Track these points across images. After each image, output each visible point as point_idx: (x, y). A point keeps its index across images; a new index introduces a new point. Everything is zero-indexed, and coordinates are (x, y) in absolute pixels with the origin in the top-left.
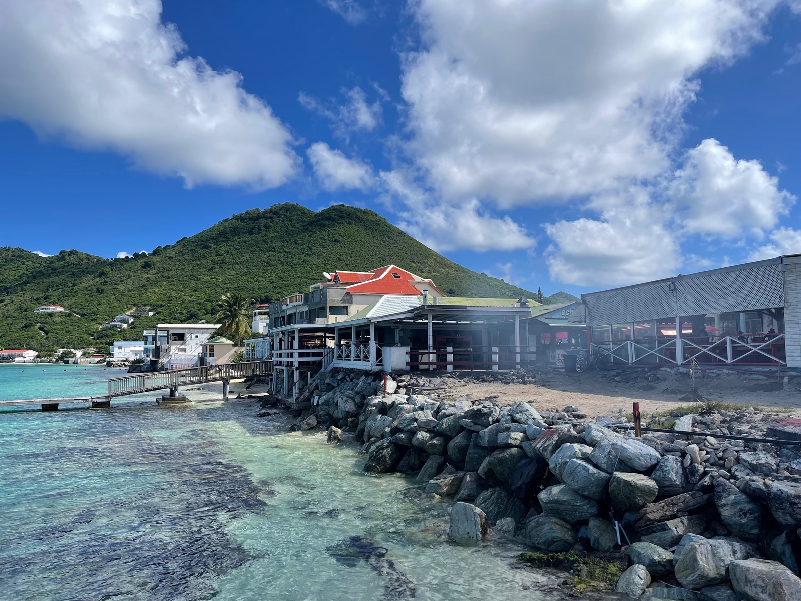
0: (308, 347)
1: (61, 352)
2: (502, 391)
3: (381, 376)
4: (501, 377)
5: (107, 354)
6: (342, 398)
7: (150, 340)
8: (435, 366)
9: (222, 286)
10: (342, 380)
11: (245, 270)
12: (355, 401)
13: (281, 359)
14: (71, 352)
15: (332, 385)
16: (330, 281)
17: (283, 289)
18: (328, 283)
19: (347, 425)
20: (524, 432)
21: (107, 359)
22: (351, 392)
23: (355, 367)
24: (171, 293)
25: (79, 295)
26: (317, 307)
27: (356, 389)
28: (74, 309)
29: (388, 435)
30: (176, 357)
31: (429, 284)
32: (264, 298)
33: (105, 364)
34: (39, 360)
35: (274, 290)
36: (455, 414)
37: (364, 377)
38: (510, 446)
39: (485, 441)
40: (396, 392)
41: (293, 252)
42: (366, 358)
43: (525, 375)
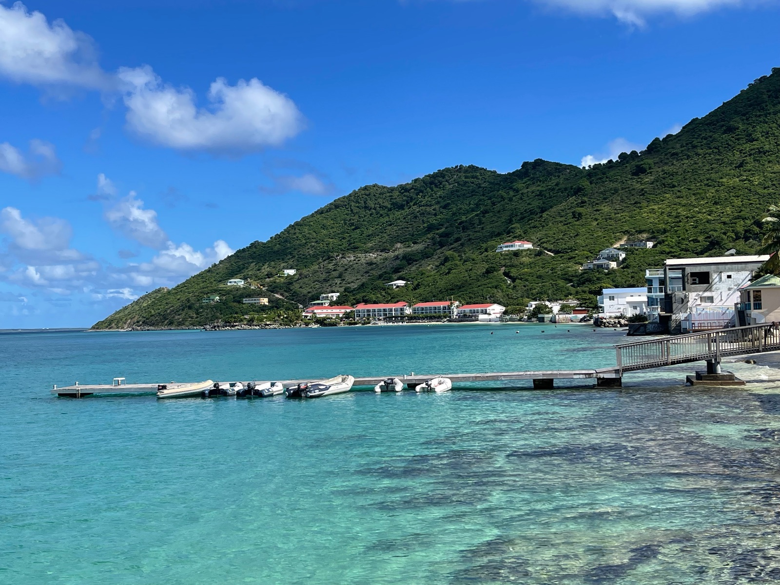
1: (534, 306)
5: (594, 308)
7: (656, 285)
14: (546, 306)
21: (595, 315)
24: (679, 211)
25: (551, 224)
28: (545, 245)
30: (699, 311)
33: (592, 322)
34: (508, 317)
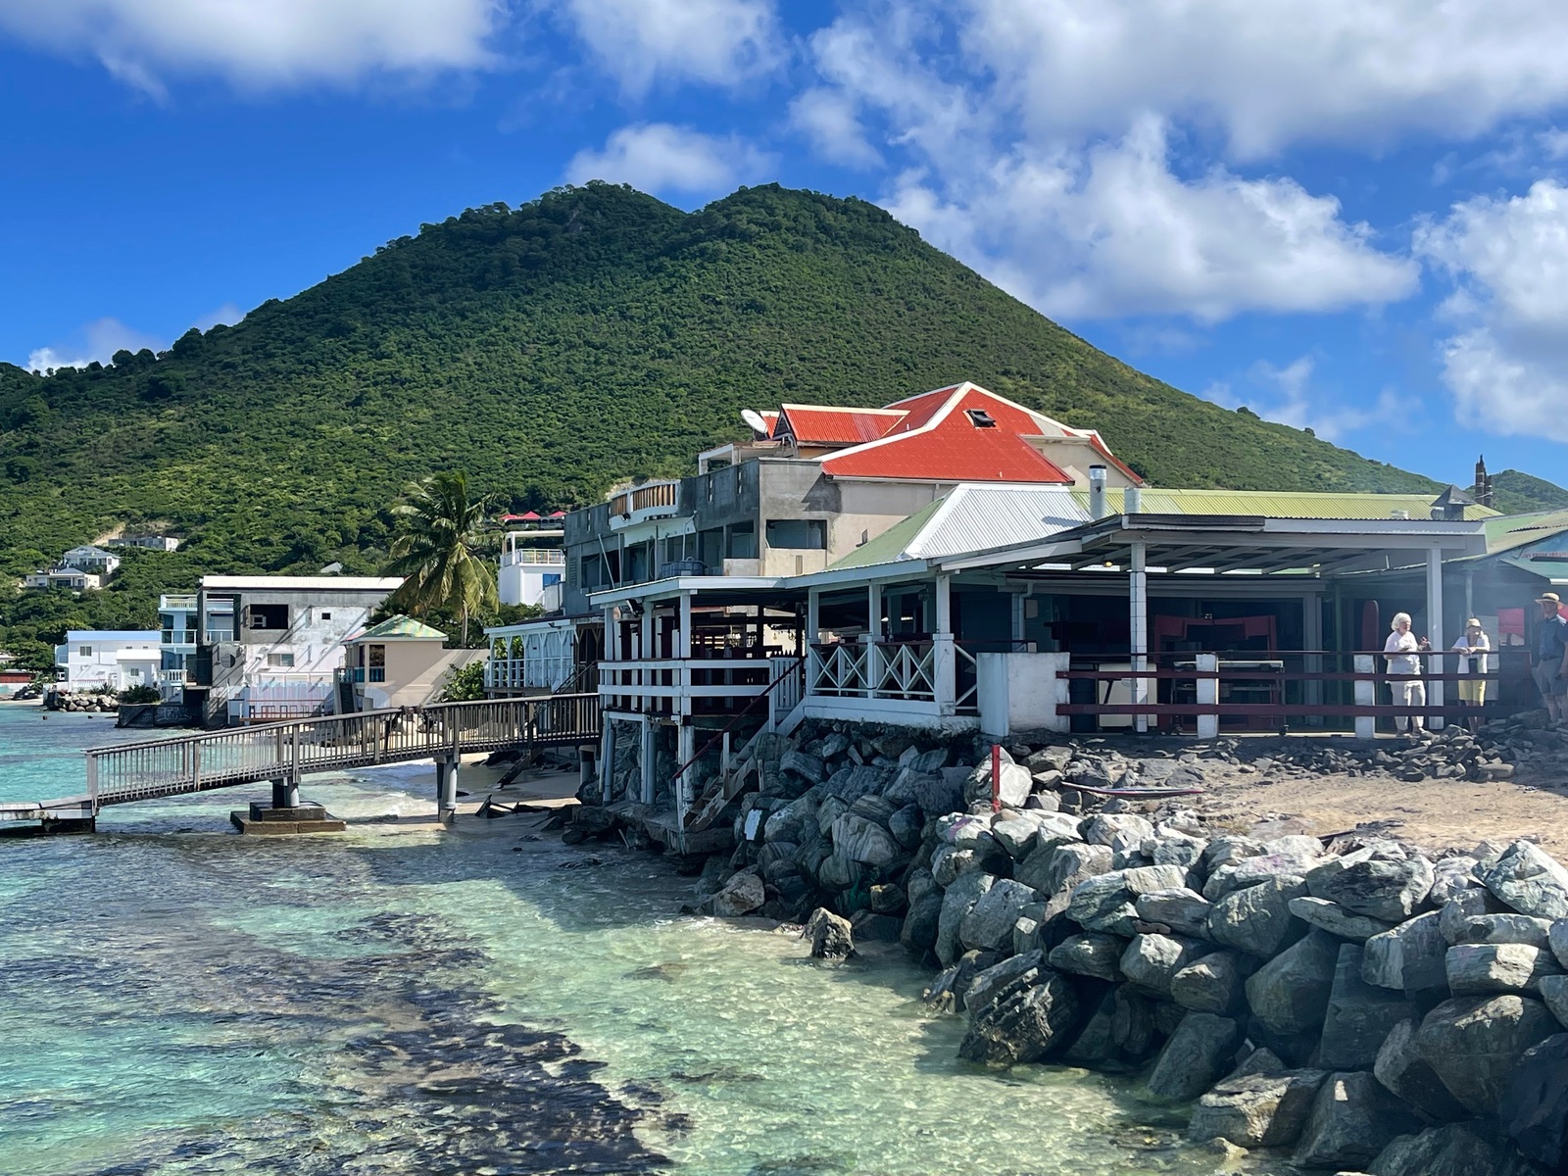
0: (718, 655)
2: (1405, 806)
3: (971, 749)
4: (1389, 759)
5: (46, 671)
6: (847, 820)
7: (180, 626)
8: (1153, 719)
9: (393, 455)
10: (836, 759)
11: (463, 404)
12: (888, 829)
13: (633, 690)
15: (802, 777)
16: (761, 437)
17: (584, 466)
18: (758, 445)
19: (868, 908)
20: (1543, 943)
21: (48, 687)
22: (874, 799)
23: (880, 718)
24: (234, 480)
26: (724, 523)
27: (891, 792)
29: (1027, 943)
30: (265, 682)
31: (1092, 444)
32: (522, 495)
33: (40, 700)
35: (555, 469)
36: (1273, 878)
37: (912, 753)
38: (1498, 990)
39: (1393, 973)
40: (1030, 803)
41: (614, 343)
42: (922, 689)
43: (1477, 752)
